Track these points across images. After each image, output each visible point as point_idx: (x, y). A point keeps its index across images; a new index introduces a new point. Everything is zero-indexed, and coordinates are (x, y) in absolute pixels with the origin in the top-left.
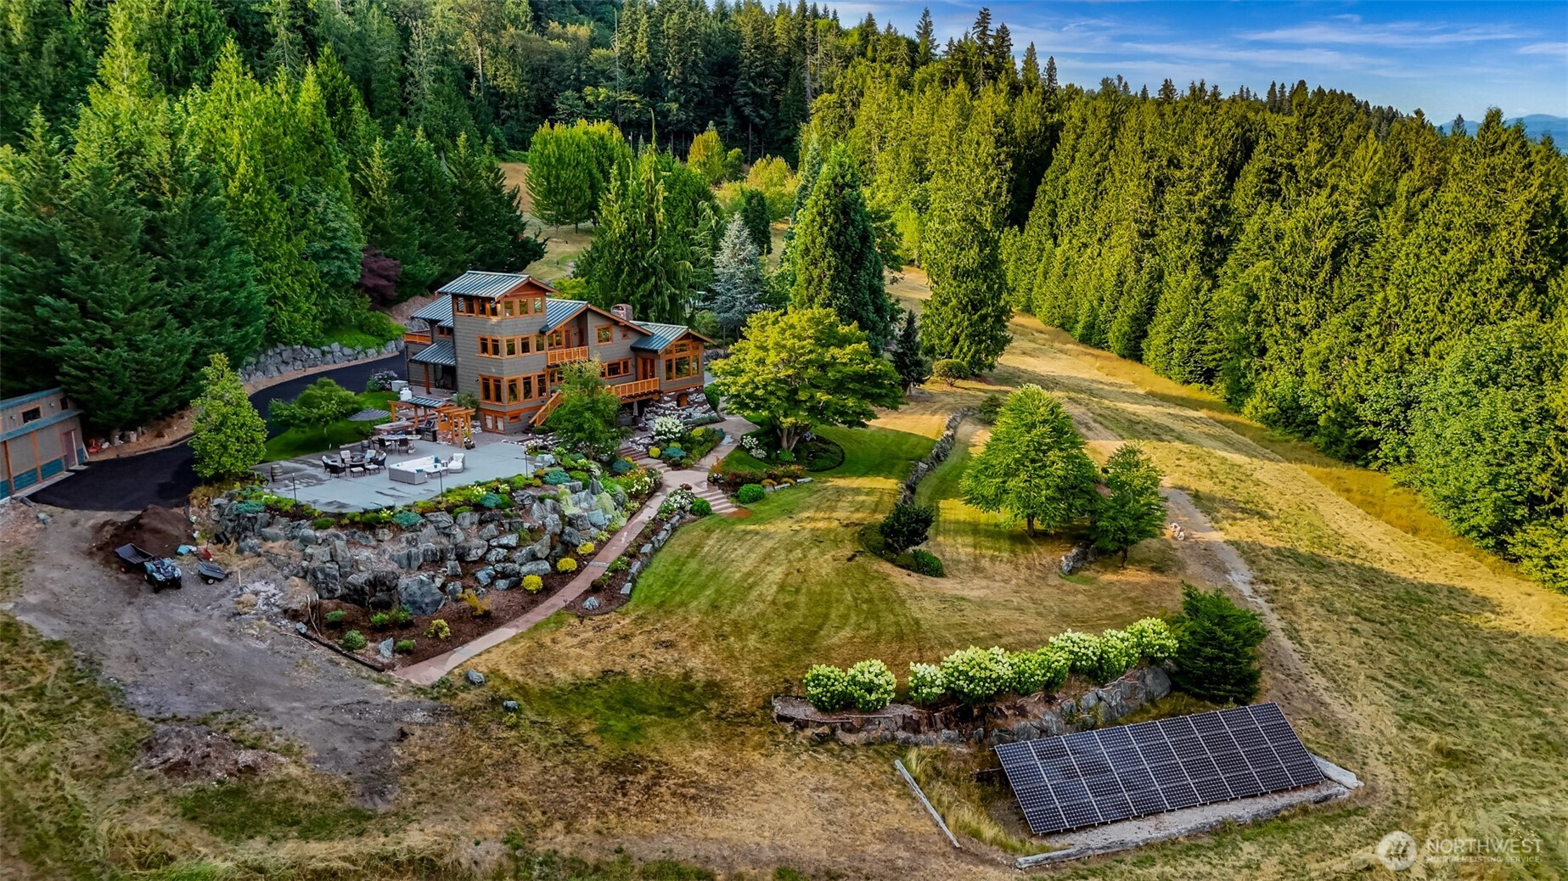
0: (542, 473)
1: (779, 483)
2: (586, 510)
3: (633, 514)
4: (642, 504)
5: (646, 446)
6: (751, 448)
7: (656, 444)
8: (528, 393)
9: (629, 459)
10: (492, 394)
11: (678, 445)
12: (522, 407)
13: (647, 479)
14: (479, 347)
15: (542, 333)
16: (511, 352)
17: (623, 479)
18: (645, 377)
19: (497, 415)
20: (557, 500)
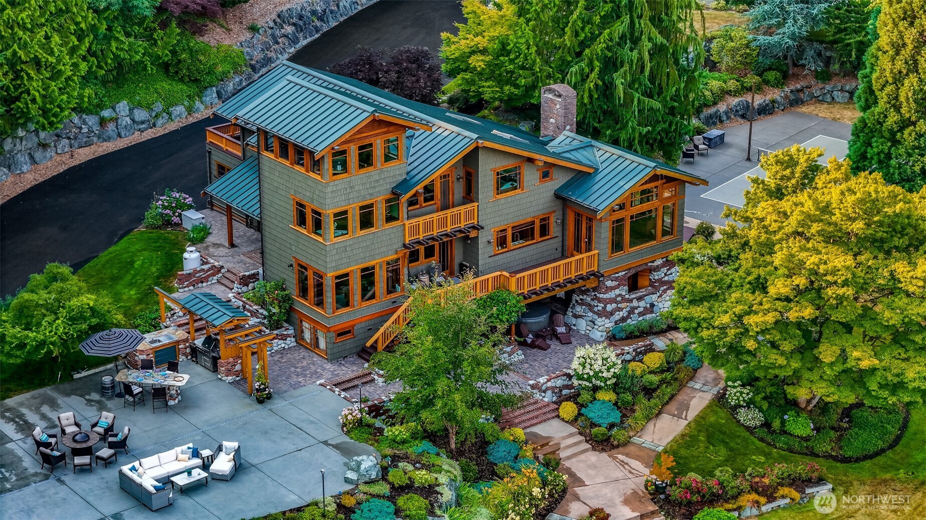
0: (351, 499)
6: (739, 406)
8: (368, 289)
10: (311, 292)
11: (610, 396)
12: (356, 317)
14: (295, 214)
15: (397, 193)
18: (575, 251)
19: (319, 328)
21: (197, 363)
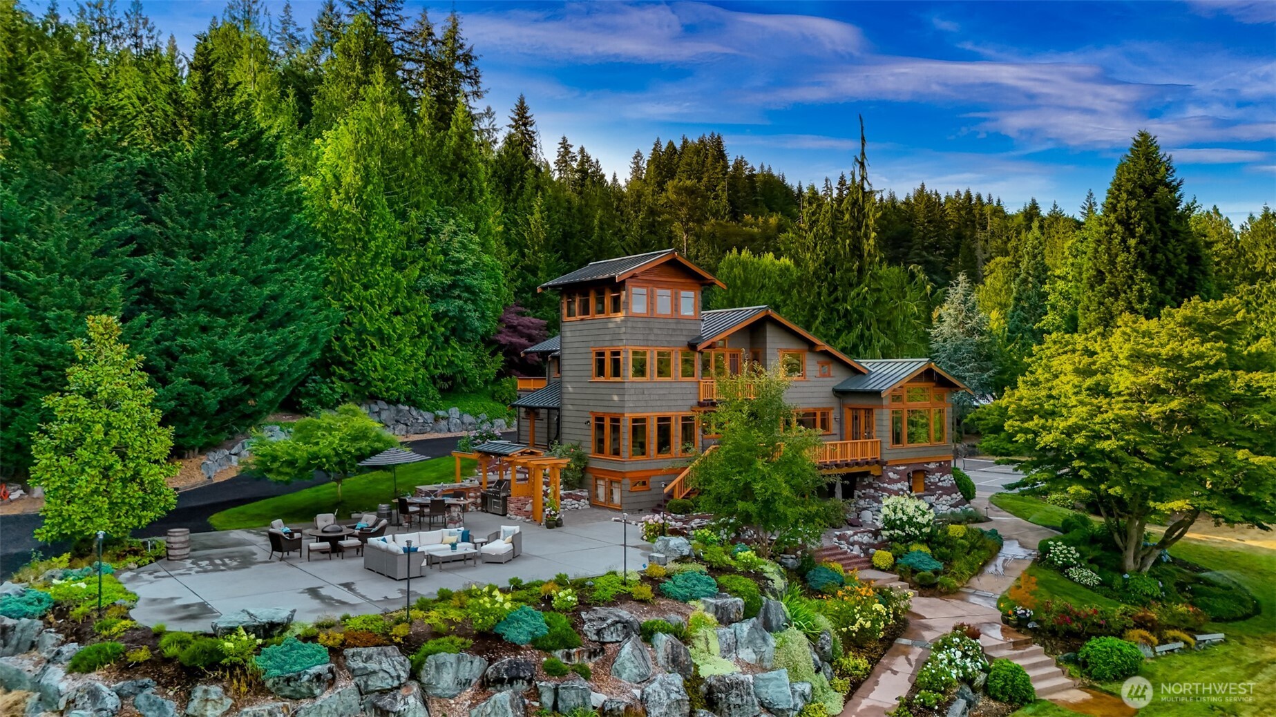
0: (660, 571)
1: (1163, 641)
2: (749, 667)
3: (856, 686)
4: (874, 662)
5: (865, 548)
6: (1067, 565)
7: (883, 546)
8: (664, 442)
9: (838, 566)
10: (607, 442)
11: (925, 549)
12: (653, 466)
13: (878, 607)
14: (593, 367)
15: (692, 346)
16: (640, 370)
17: (831, 604)
18: (855, 436)
19: (614, 478)
20: (683, 637)
21: (487, 512)
